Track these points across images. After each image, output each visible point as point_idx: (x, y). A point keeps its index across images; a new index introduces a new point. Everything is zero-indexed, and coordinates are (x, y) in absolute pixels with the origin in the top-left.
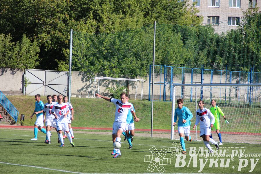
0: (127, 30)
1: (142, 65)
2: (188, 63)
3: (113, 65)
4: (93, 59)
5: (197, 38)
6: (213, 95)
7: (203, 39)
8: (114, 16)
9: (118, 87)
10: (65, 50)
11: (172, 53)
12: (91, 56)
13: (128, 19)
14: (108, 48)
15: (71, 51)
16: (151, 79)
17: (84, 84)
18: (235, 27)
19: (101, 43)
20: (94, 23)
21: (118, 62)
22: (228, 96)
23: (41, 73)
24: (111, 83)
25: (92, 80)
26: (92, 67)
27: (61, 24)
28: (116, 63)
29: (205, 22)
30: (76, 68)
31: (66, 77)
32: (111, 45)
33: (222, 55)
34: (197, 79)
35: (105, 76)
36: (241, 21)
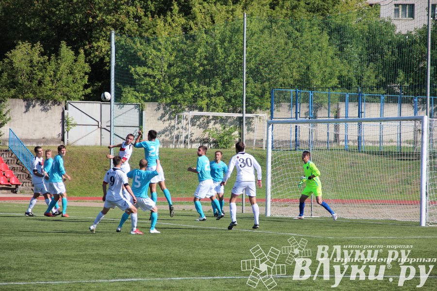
1: (264, 91)
2: (345, 83)
3: (213, 91)
4: (180, 83)
9: (224, 128)
10: (133, 69)
11: (315, 67)
12: (175, 77)
14: (205, 62)
17: (167, 124)
21: (223, 85)
23: (93, 107)
24: (213, 122)
25: (179, 117)
26: (180, 96)
28: (220, 89)
30: (153, 98)
31: (136, 113)
32: (210, 58)
35: (201, 109)
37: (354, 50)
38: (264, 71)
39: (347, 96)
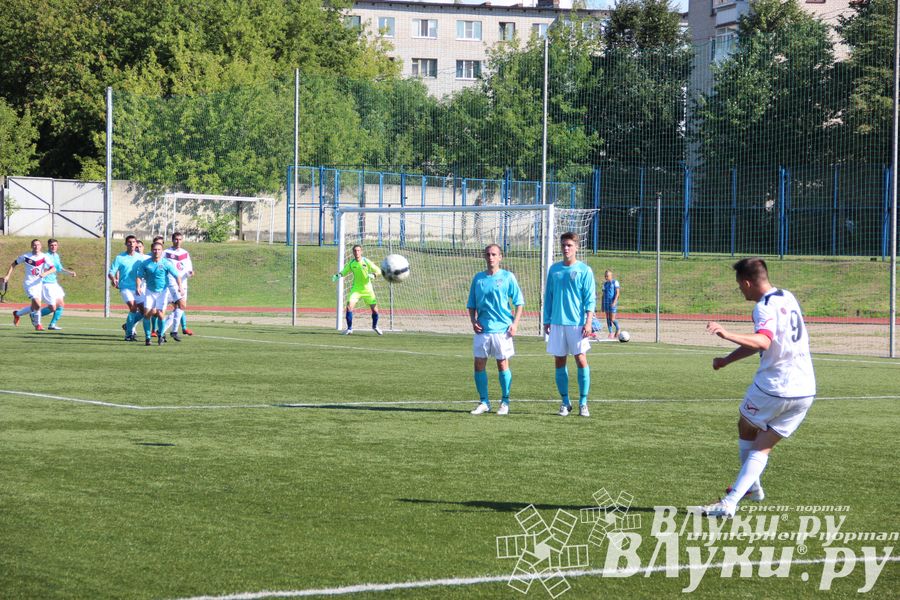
0: (235, 89)
1: (270, 167)
2: (373, 161)
3: (205, 168)
4: (160, 154)
5: (390, 105)
6: (426, 230)
7: (402, 108)
8: (206, 57)
9: (218, 215)
10: (97, 136)
11: (335, 139)
12: (155, 146)
13: (238, 65)
14: (193, 129)
15: (109, 137)
16: (292, 197)
17: (142, 209)
18: (470, 83)
19: (176, 119)
20: (161, 73)
21: (217, 159)
22: (458, 232)
23: (43, 186)
24: (202, 208)
25: (158, 200)
26: (159, 172)
27: (87, 76)
28: (212, 164)
29: (406, 72)
30: (123, 175)
31: (100, 193)
32: (199, 123)
33: (444, 142)
34: (392, 195)
35: (187, 190)
36: (484, 69)
37: (380, 117)
38: (270, 142)
39: (382, 176)
